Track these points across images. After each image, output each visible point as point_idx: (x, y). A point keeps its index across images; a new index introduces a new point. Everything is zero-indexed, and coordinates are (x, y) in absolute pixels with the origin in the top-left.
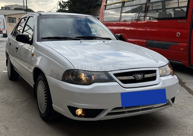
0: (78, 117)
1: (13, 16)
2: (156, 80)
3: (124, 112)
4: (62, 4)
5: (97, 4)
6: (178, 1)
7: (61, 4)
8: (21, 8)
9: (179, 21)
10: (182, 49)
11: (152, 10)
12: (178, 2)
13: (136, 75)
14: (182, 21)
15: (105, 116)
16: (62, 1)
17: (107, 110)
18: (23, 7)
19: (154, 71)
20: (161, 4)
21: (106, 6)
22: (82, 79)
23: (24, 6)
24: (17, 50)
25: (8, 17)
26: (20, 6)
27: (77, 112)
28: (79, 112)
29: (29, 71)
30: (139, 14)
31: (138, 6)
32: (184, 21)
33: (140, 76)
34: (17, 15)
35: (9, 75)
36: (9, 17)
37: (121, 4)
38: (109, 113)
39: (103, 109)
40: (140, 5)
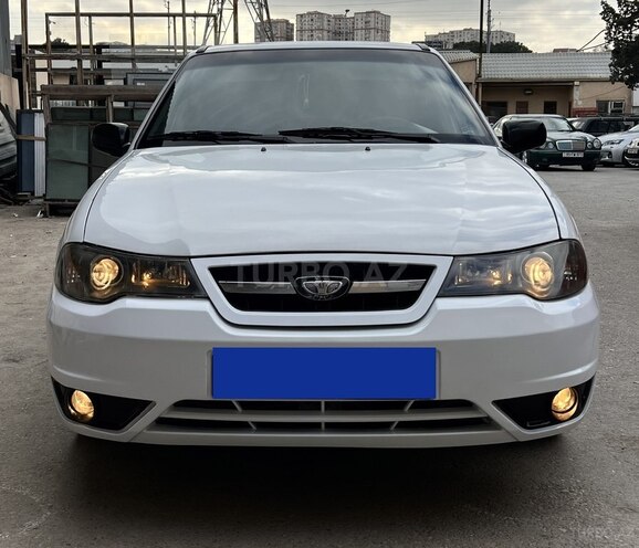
2: (413, 309)
4: (617, 10)
7: (612, 11)
13: (307, 280)
17: (153, 404)
33: (325, 285)
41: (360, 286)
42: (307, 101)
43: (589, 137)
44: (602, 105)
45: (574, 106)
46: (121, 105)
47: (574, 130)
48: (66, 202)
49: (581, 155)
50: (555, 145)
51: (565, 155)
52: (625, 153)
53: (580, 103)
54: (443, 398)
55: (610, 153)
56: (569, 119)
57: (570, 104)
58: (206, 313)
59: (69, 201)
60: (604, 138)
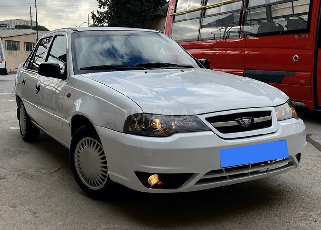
0: (152, 187)
1: (14, 39)
2: (273, 127)
3: (224, 178)
4: (97, 16)
5: (156, 14)
6: (293, 5)
7: (95, 16)
8: (26, 24)
9: (297, 36)
10: (304, 82)
11: (250, 20)
12: (293, 7)
13: (240, 119)
14: (302, 36)
16: (98, 11)
17: (198, 174)
18: (30, 23)
19: (268, 113)
20: (264, 10)
21: (174, 16)
22: (157, 128)
23: (31, 21)
24: (39, 91)
25: (6, 41)
26: (24, 21)
27: (150, 181)
28: (153, 180)
29: (63, 123)
30: (226, 29)
31: (227, 15)
32: (304, 36)
33: (246, 121)
34: (22, 36)
35: (23, 134)
36: (8, 41)
37: (200, 11)
38: (201, 180)
39: (192, 174)
40: (231, 14)
41: (257, 120)
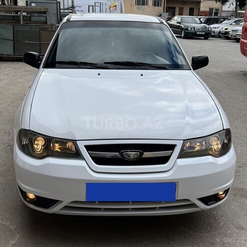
2: (167, 164)
13: (125, 152)
15: (61, 210)
17: (62, 202)
33: (133, 154)
38: (66, 206)
39: (58, 201)
41: (147, 155)
42: (113, 44)
43: (207, 26)
44: (211, 9)
45: (201, 10)
46: (26, 14)
47: (202, 23)
48: (5, 56)
49: (204, 33)
50: (194, 29)
51: (198, 33)
52: (220, 32)
53: (203, 9)
54: (178, 199)
55: (214, 32)
56: (199, 17)
57: (199, 9)
58: (84, 167)
59: (6, 55)
60: (212, 26)
